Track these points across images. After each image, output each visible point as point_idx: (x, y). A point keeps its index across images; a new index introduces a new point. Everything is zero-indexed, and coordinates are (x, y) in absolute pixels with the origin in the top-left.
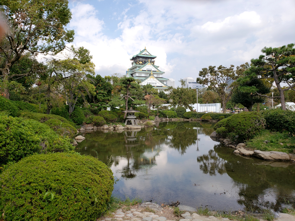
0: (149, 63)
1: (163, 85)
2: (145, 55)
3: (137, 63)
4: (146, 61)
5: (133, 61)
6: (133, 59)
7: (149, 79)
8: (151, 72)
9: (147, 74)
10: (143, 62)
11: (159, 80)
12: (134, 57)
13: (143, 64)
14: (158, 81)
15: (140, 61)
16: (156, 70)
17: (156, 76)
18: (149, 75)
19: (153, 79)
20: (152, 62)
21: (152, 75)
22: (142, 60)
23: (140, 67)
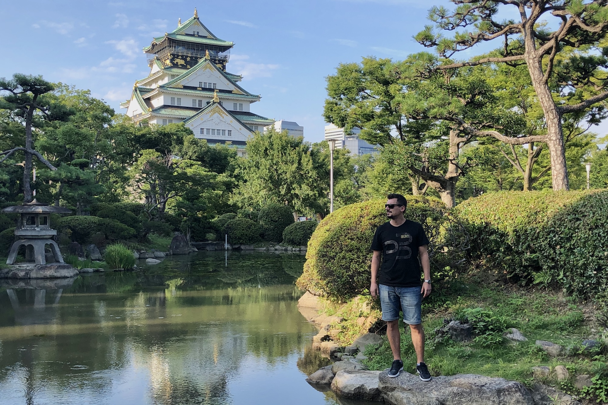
0: (208, 64)
2: (193, 35)
3: (168, 62)
4: (196, 57)
5: (152, 56)
6: (155, 48)
7: (206, 116)
8: (212, 93)
9: (200, 101)
10: (188, 59)
11: (239, 121)
12: (157, 42)
13: (188, 67)
14: (237, 126)
15: (175, 56)
16: (231, 87)
17: (230, 107)
18: (208, 103)
19: (221, 118)
20: (217, 62)
21: (218, 103)
22: (185, 54)
23: (177, 75)
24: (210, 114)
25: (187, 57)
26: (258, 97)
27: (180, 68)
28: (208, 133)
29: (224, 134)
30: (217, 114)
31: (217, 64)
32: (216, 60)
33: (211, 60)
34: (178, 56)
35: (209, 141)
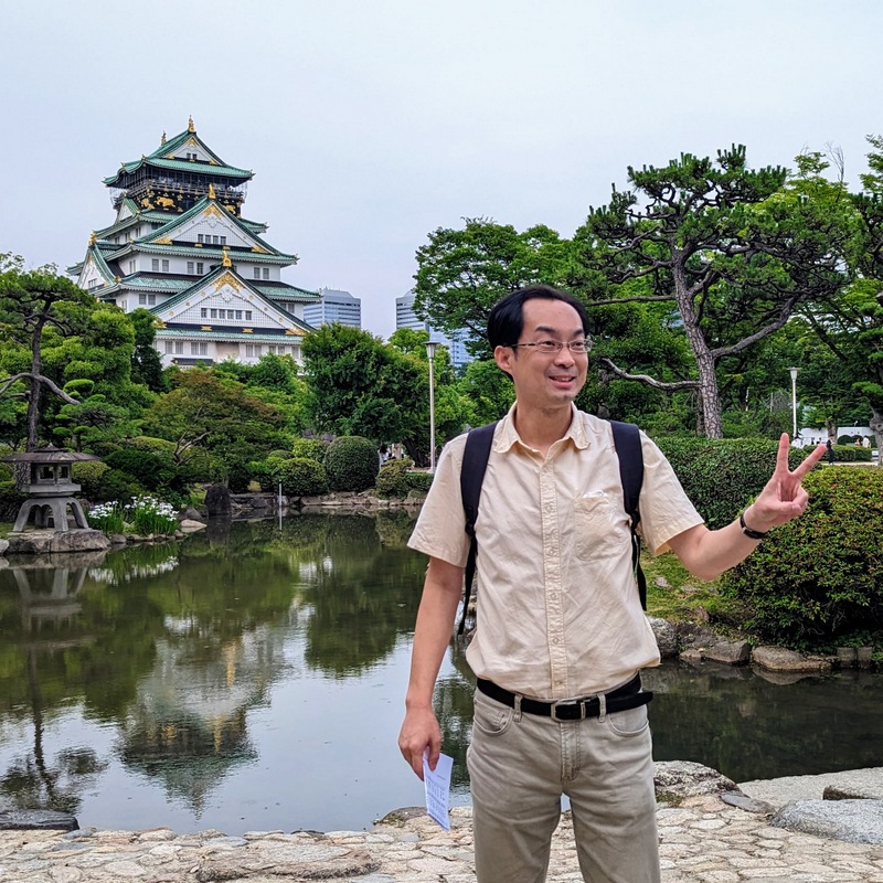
0: (212, 206)
1: (287, 324)
2: (187, 160)
3: (146, 202)
4: (194, 196)
5: (119, 192)
6: (123, 179)
7: (210, 289)
8: (219, 252)
9: (200, 265)
10: (180, 198)
11: (263, 296)
12: (128, 169)
13: (180, 210)
14: (261, 304)
15: (158, 193)
16: (251, 243)
17: (247, 272)
18: (213, 268)
19: (235, 293)
20: (227, 202)
21: (230, 268)
22: (174, 190)
23: (162, 224)
24: (217, 285)
25: (178, 194)
26: (294, 259)
27: (166, 212)
28: (213, 315)
29: (239, 317)
30: (227, 286)
31: (226, 205)
32: (225, 199)
33: (216, 200)
34: (163, 192)
35: (215, 328)
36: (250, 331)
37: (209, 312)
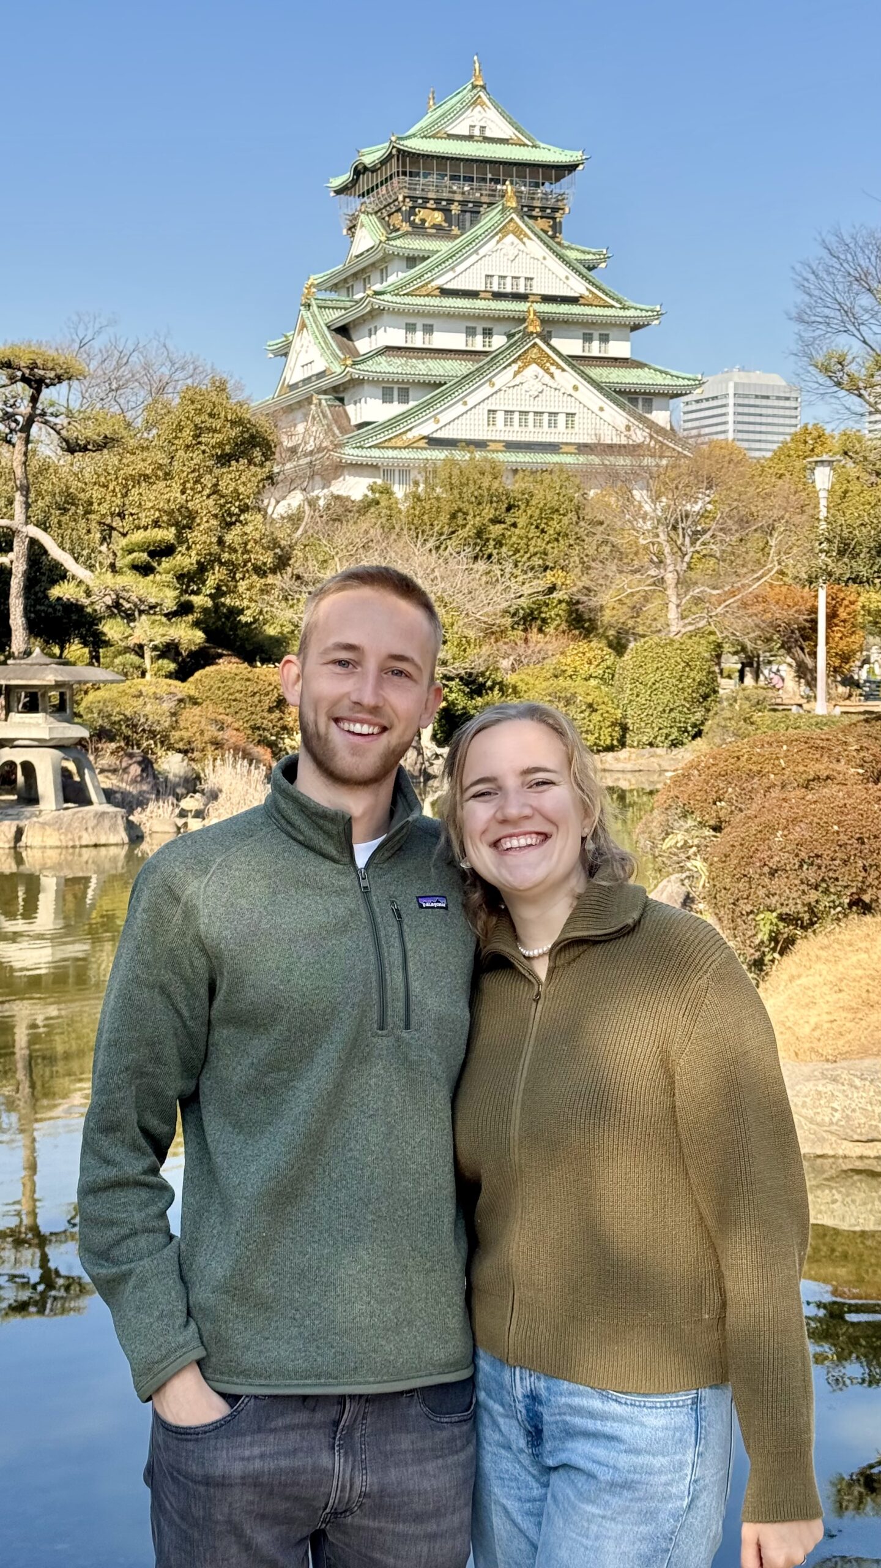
0: (512, 223)
2: (470, 138)
3: (397, 219)
4: (477, 203)
5: (353, 203)
6: (362, 180)
7: (503, 376)
8: (522, 306)
9: (487, 332)
11: (597, 384)
12: (368, 160)
13: (455, 230)
14: (591, 398)
15: (418, 202)
16: (577, 287)
17: (571, 346)
18: (509, 336)
19: (547, 378)
20: (535, 213)
21: (539, 335)
22: (445, 195)
23: (424, 259)
24: (515, 367)
25: (450, 201)
27: (431, 235)
28: (508, 422)
29: (553, 424)
31: (535, 218)
32: (532, 208)
33: (518, 211)
34: (426, 200)
35: (512, 446)
36: (572, 449)
37: (500, 416)
